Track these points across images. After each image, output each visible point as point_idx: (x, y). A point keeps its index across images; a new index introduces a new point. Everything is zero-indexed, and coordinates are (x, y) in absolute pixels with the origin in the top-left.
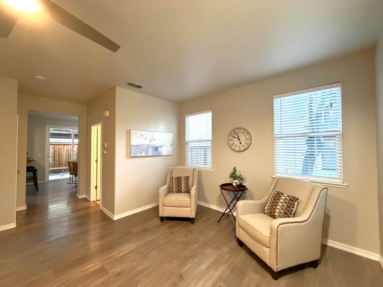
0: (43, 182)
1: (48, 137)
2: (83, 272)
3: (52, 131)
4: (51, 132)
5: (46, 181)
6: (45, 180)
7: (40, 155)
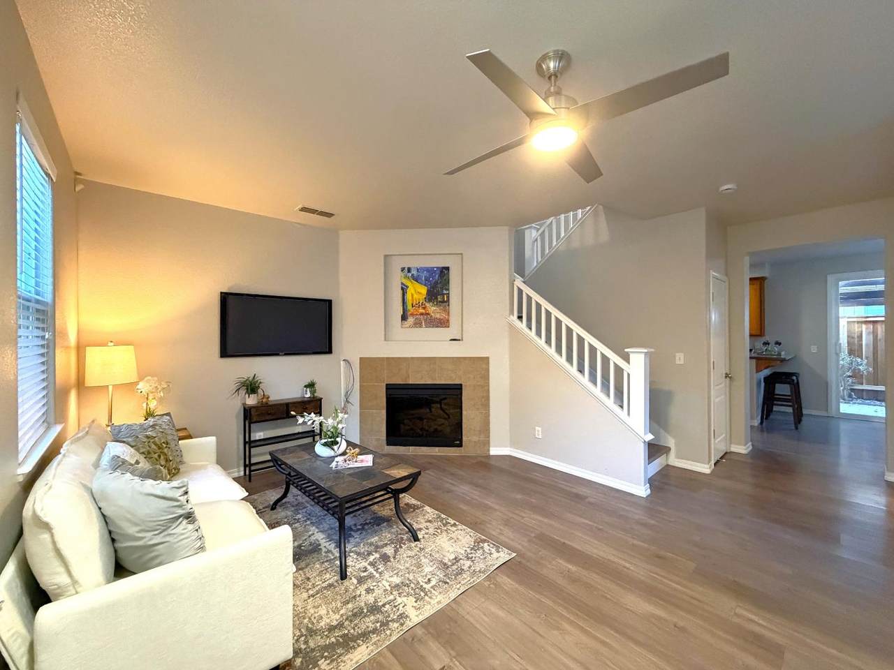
0: (824, 413)
1: (833, 303)
2: (735, 614)
3: (844, 288)
4: (843, 290)
5: (833, 413)
6: (829, 410)
7: (814, 349)
